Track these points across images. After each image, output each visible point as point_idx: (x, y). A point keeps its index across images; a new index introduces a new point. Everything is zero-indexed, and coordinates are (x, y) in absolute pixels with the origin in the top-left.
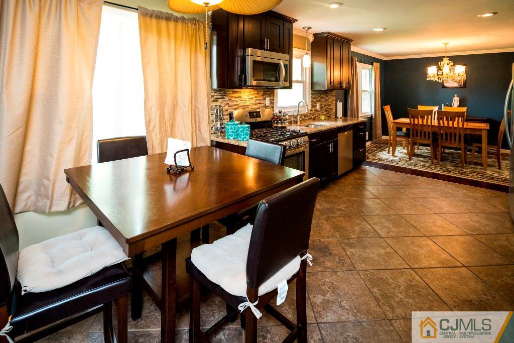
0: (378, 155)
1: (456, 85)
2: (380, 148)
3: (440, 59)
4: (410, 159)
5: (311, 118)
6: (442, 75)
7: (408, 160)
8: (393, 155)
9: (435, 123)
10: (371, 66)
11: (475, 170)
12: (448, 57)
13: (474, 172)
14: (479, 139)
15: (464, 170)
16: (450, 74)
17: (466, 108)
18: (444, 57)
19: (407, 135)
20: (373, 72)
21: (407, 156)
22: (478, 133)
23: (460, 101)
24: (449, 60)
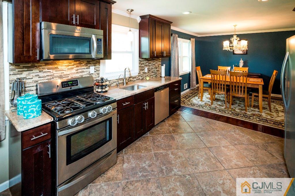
0: (192, 100)
1: (241, 52)
2: (194, 94)
3: (232, 36)
4: (212, 103)
5: (139, 79)
6: (233, 47)
7: (211, 104)
8: (201, 100)
9: (228, 79)
10: (189, 40)
11: (254, 113)
12: (236, 35)
13: (254, 115)
14: (256, 90)
15: (247, 113)
16: (237, 46)
17: (248, 68)
18: (234, 35)
19: (210, 86)
20: (191, 44)
21: (210, 101)
22: (256, 87)
23: (244, 63)
24: (237, 37)
